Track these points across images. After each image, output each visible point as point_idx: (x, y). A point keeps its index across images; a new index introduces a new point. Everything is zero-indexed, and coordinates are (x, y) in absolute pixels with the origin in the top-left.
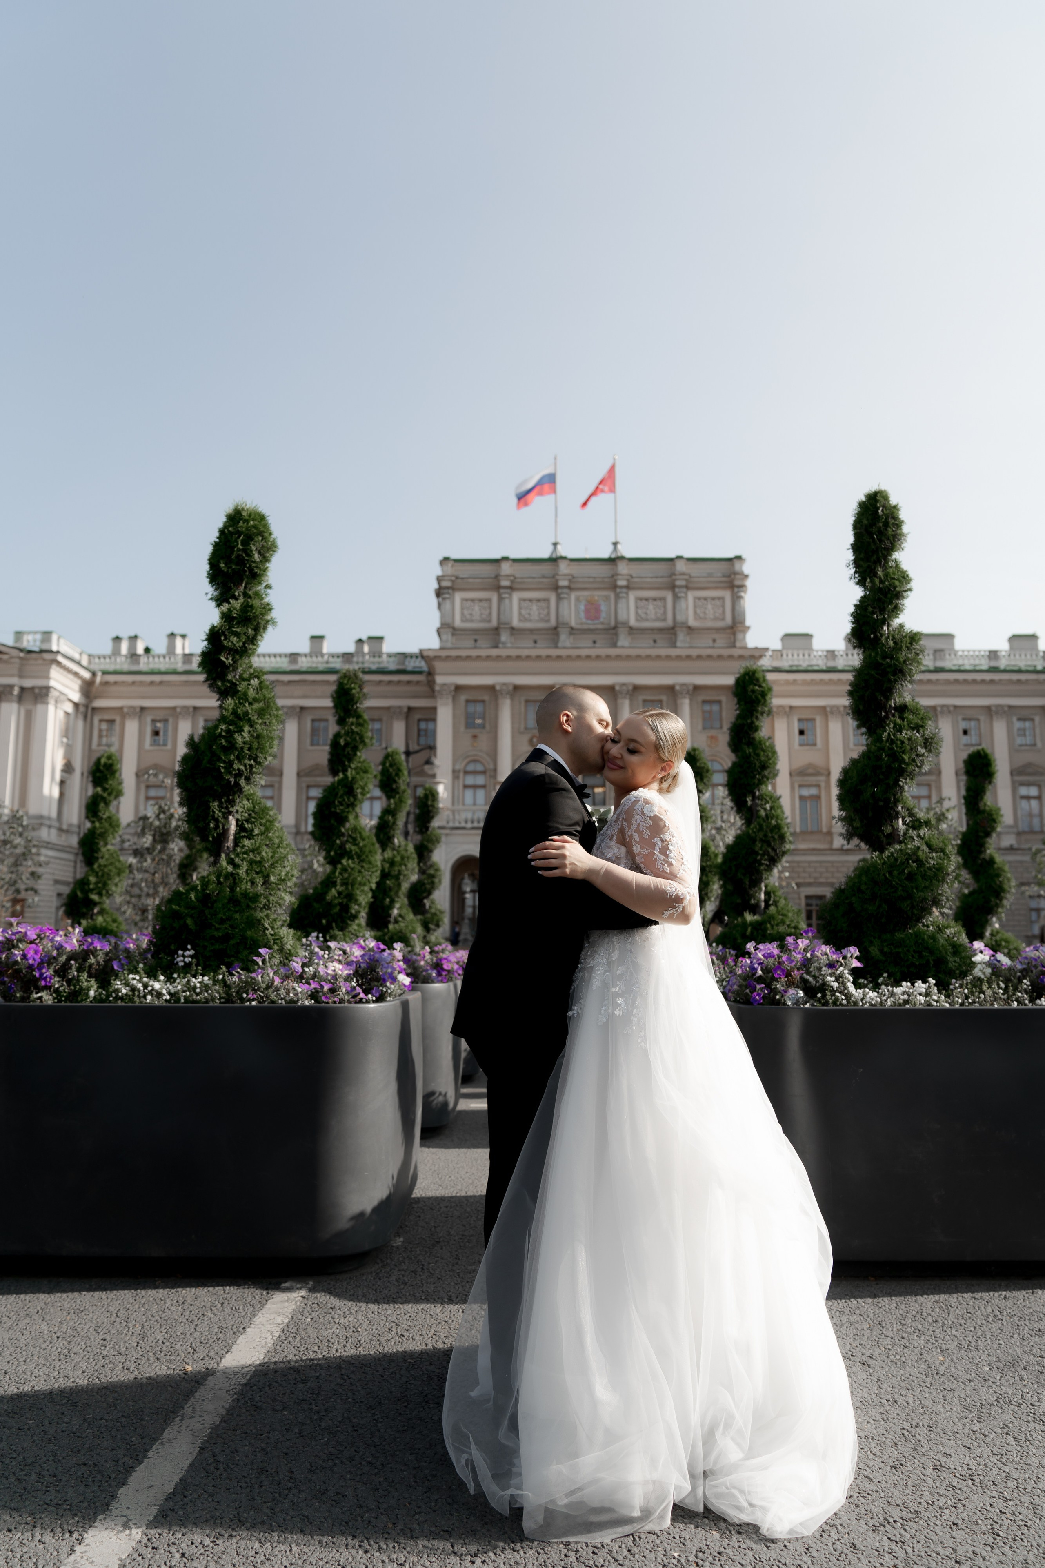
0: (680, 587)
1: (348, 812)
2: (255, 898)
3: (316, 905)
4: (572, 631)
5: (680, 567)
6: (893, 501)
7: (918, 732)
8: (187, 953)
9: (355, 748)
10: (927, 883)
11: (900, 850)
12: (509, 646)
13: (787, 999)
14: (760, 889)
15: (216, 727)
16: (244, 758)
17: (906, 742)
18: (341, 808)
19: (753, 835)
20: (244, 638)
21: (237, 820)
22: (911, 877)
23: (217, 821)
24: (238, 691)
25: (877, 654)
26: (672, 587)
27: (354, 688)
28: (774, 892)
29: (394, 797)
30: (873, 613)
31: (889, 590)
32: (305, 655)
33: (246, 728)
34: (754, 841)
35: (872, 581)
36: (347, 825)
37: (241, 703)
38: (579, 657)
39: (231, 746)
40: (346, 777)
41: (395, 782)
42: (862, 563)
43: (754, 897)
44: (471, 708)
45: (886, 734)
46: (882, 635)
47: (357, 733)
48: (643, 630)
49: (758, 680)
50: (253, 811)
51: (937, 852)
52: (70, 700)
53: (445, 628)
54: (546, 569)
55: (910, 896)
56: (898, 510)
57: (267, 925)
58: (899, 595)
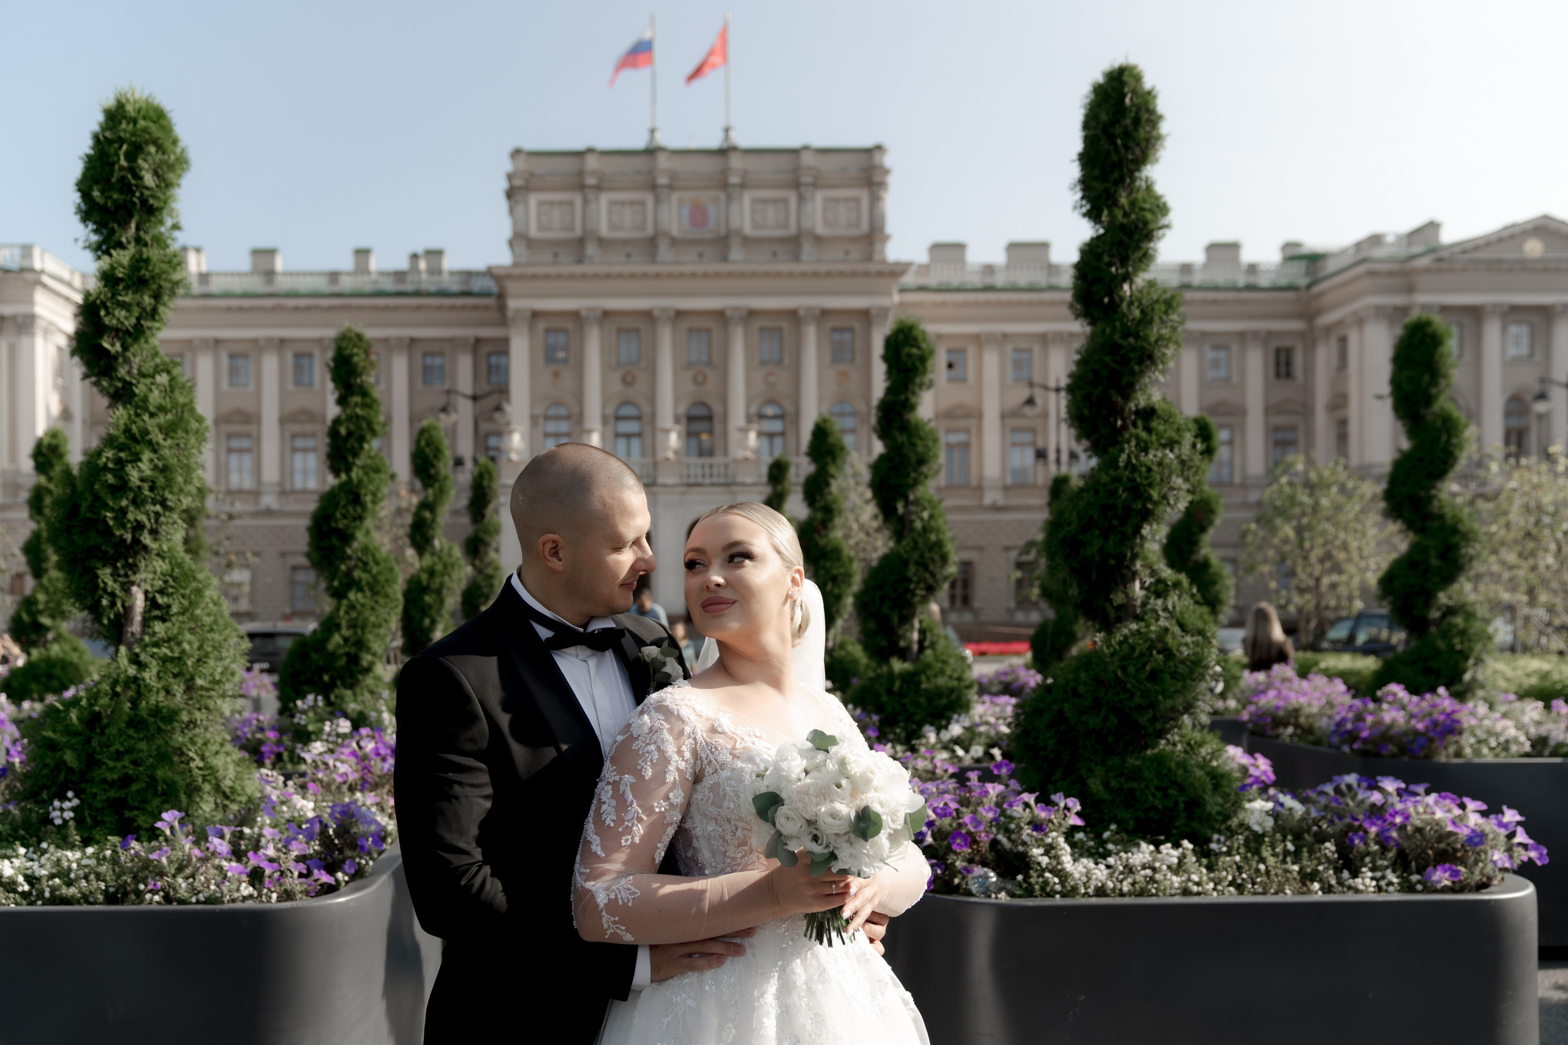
0: (807, 185)
1: (355, 528)
2: (172, 716)
3: (314, 656)
4: (674, 242)
5: (807, 159)
6: (1148, 83)
7: (1172, 450)
8: (67, 805)
9: (362, 439)
10: (1179, 685)
11: (1138, 632)
12: (596, 261)
13: (970, 882)
14: (912, 627)
15: (99, 453)
16: (144, 502)
17: (1155, 468)
18: (345, 522)
19: (905, 556)
20: (136, 311)
21: (146, 592)
22: (1154, 676)
23: (113, 595)
24: (134, 395)
25: (1114, 328)
26: (796, 185)
27: (357, 355)
28: (931, 630)
29: (432, 486)
30: (1110, 264)
31: (1136, 227)
32: (349, 274)
33: (147, 455)
34: (906, 564)
35: (1110, 214)
36: (355, 545)
37: (137, 415)
38: (682, 275)
39: (121, 487)
40: (350, 479)
41: (433, 466)
42: (1095, 184)
43: (903, 637)
44: (552, 339)
45: (1124, 457)
46: (1122, 299)
47: (364, 418)
48: (760, 241)
49: (915, 339)
50: (171, 576)
51: (1192, 636)
52: (62, 331)
53: (519, 239)
54: (641, 163)
55: (1152, 705)
56: (1155, 97)
57: (191, 754)
58: (1149, 236)
